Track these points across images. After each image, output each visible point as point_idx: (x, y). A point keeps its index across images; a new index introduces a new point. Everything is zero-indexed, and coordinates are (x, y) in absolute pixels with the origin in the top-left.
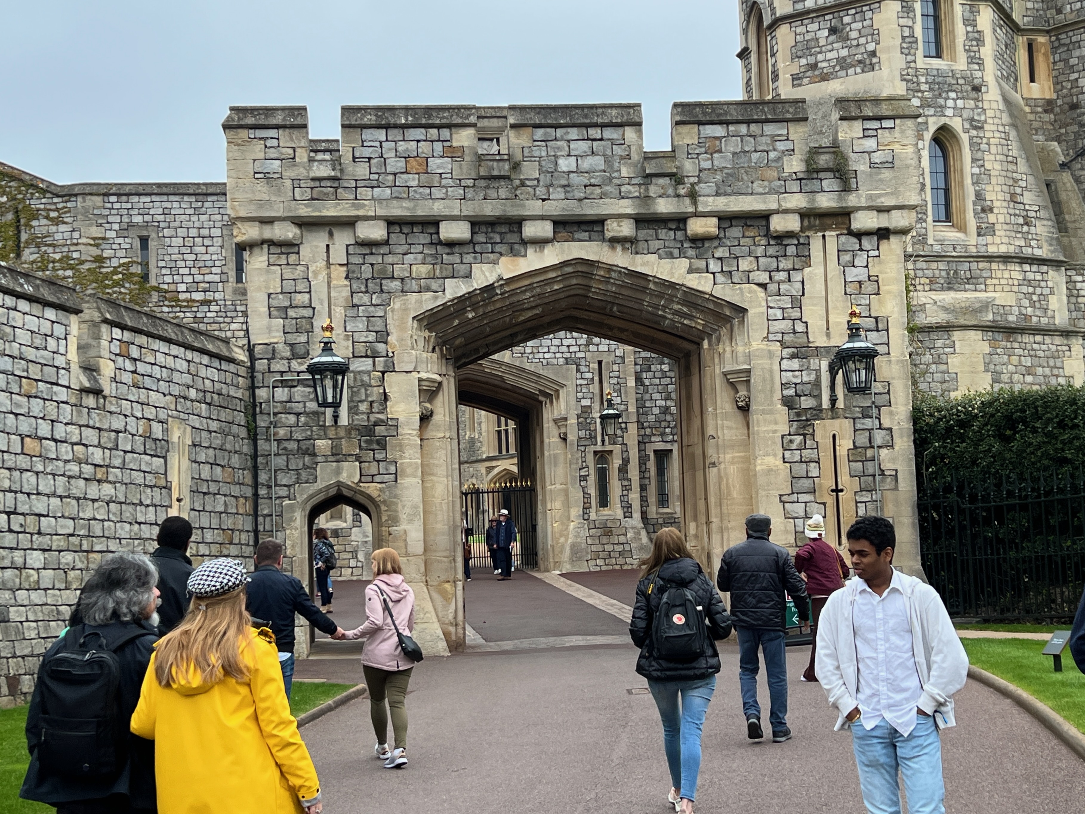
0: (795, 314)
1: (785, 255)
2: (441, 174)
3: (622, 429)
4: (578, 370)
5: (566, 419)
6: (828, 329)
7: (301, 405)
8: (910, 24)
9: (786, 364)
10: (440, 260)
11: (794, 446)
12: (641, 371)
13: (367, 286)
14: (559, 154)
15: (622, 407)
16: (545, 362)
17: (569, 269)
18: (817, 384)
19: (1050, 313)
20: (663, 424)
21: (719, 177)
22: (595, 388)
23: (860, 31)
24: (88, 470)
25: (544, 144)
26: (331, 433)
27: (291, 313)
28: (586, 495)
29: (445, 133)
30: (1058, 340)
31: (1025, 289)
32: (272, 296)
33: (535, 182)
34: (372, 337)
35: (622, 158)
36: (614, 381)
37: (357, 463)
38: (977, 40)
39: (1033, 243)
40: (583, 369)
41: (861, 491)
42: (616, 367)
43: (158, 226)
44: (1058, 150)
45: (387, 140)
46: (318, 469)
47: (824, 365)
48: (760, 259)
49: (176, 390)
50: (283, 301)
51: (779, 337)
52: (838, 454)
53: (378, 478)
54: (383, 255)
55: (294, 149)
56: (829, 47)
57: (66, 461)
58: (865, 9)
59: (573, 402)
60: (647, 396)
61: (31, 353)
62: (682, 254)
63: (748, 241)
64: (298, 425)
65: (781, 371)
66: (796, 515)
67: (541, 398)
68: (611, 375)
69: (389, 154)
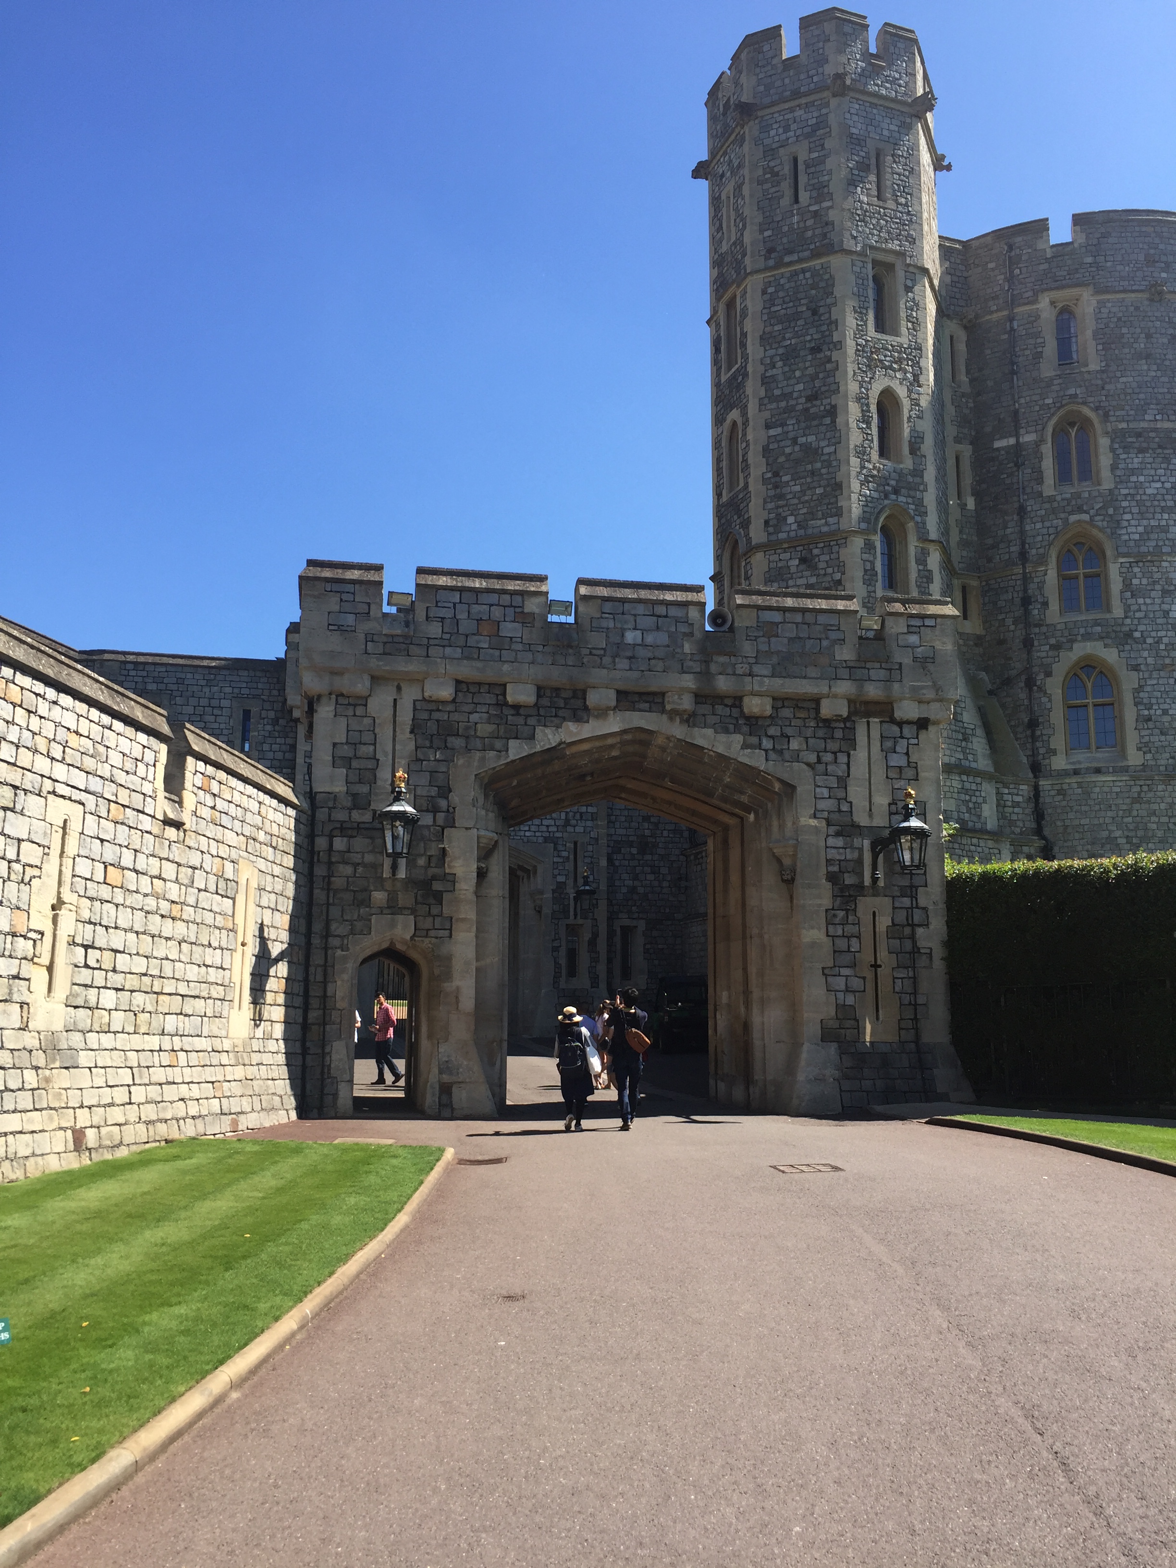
0: (841, 794)
1: (833, 738)
2: (511, 638)
3: (593, 904)
4: (555, 849)
5: (541, 892)
6: (870, 810)
7: (359, 856)
8: (871, 559)
9: (831, 841)
10: (504, 721)
11: (837, 921)
13: (431, 742)
14: (625, 626)
15: (594, 885)
16: (525, 839)
17: (628, 737)
18: (860, 861)
19: (983, 820)
20: (630, 903)
21: (775, 659)
22: (570, 866)
23: (827, 562)
24: (165, 906)
25: (611, 616)
26: (388, 885)
27: (355, 764)
28: (557, 965)
29: (518, 600)
30: (990, 844)
31: (963, 797)
32: (338, 746)
33: (602, 652)
34: (434, 791)
35: (685, 634)
36: (588, 860)
37: (412, 917)
38: (927, 577)
39: (970, 757)
40: (560, 848)
41: (898, 967)
42: (590, 848)
43: (171, 695)
44: (986, 678)
45: (460, 602)
46: (373, 921)
47: (867, 843)
48: (811, 741)
49: (247, 831)
50: (347, 751)
51: (826, 814)
52: (877, 930)
53: (432, 933)
54: (449, 712)
55: (369, 604)
56: (800, 574)
57: (146, 895)
58: (832, 543)
59: (549, 877)
60: (617, 876)
61: (121, 777)
62: (737, 730)
63: (799, 722)
64: (355, 876)
65: (827, 847)
66: (837, 988)
67: (519, 873)
68: (586, 854)
69: (462, 616)
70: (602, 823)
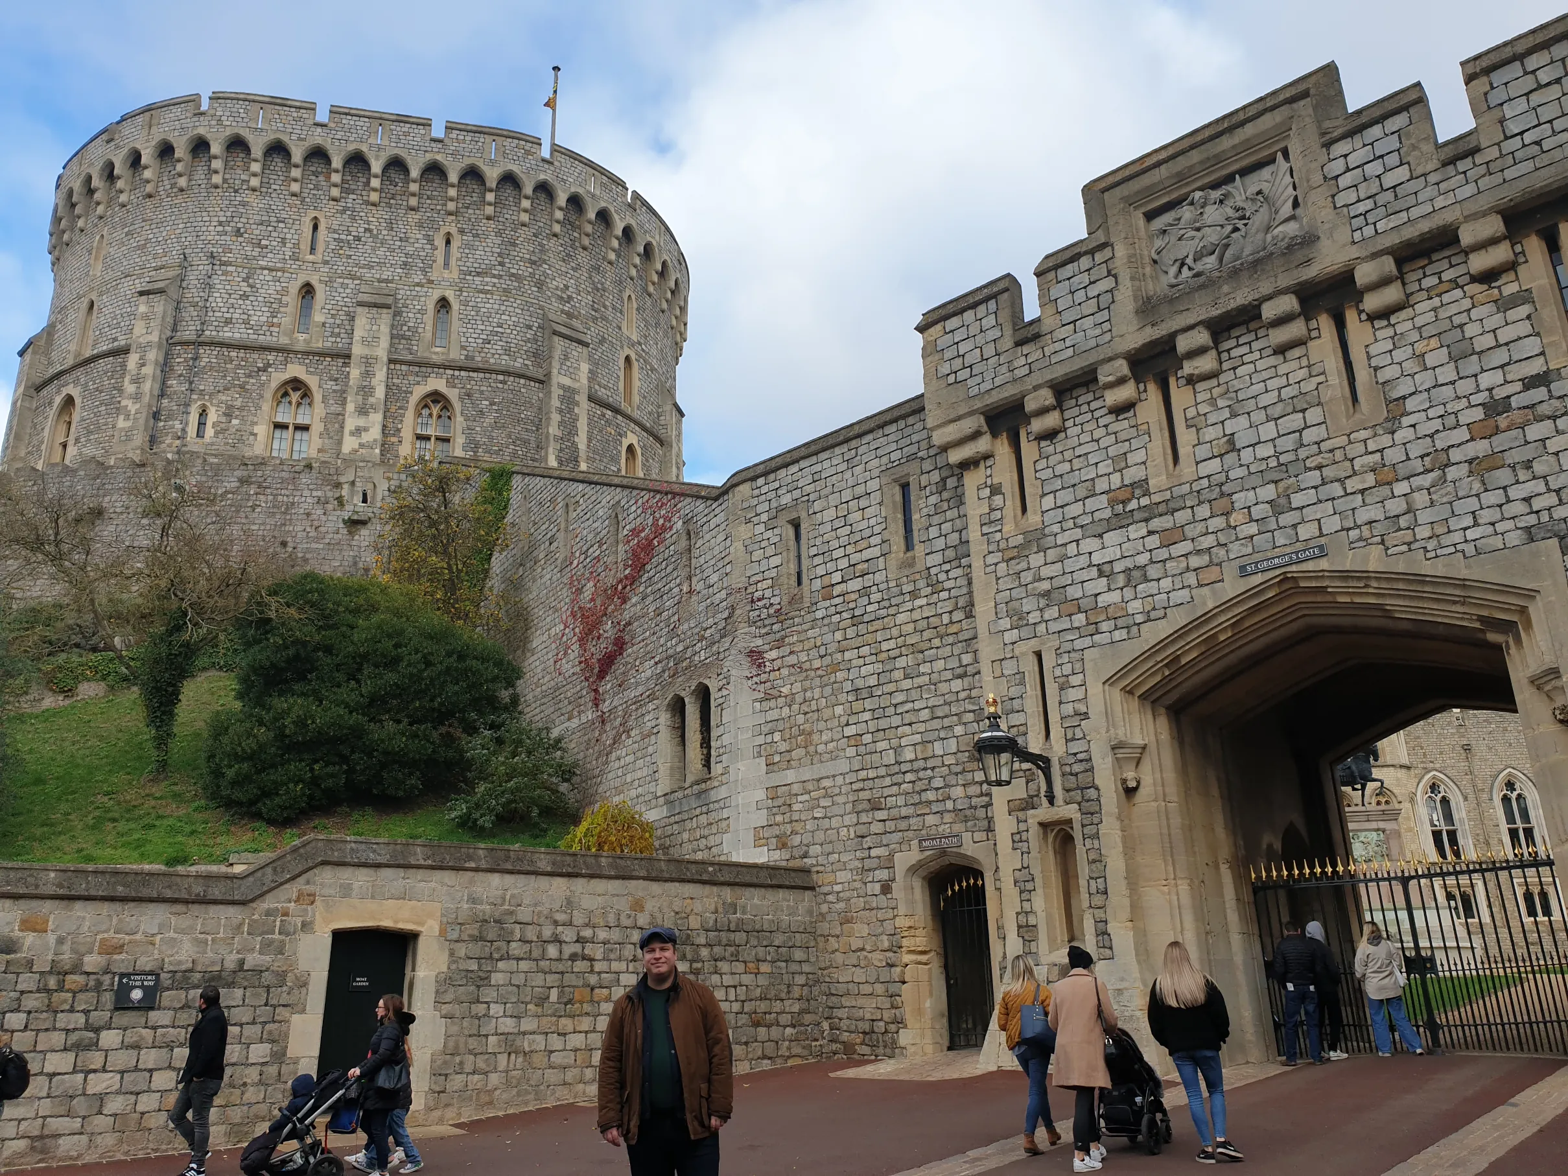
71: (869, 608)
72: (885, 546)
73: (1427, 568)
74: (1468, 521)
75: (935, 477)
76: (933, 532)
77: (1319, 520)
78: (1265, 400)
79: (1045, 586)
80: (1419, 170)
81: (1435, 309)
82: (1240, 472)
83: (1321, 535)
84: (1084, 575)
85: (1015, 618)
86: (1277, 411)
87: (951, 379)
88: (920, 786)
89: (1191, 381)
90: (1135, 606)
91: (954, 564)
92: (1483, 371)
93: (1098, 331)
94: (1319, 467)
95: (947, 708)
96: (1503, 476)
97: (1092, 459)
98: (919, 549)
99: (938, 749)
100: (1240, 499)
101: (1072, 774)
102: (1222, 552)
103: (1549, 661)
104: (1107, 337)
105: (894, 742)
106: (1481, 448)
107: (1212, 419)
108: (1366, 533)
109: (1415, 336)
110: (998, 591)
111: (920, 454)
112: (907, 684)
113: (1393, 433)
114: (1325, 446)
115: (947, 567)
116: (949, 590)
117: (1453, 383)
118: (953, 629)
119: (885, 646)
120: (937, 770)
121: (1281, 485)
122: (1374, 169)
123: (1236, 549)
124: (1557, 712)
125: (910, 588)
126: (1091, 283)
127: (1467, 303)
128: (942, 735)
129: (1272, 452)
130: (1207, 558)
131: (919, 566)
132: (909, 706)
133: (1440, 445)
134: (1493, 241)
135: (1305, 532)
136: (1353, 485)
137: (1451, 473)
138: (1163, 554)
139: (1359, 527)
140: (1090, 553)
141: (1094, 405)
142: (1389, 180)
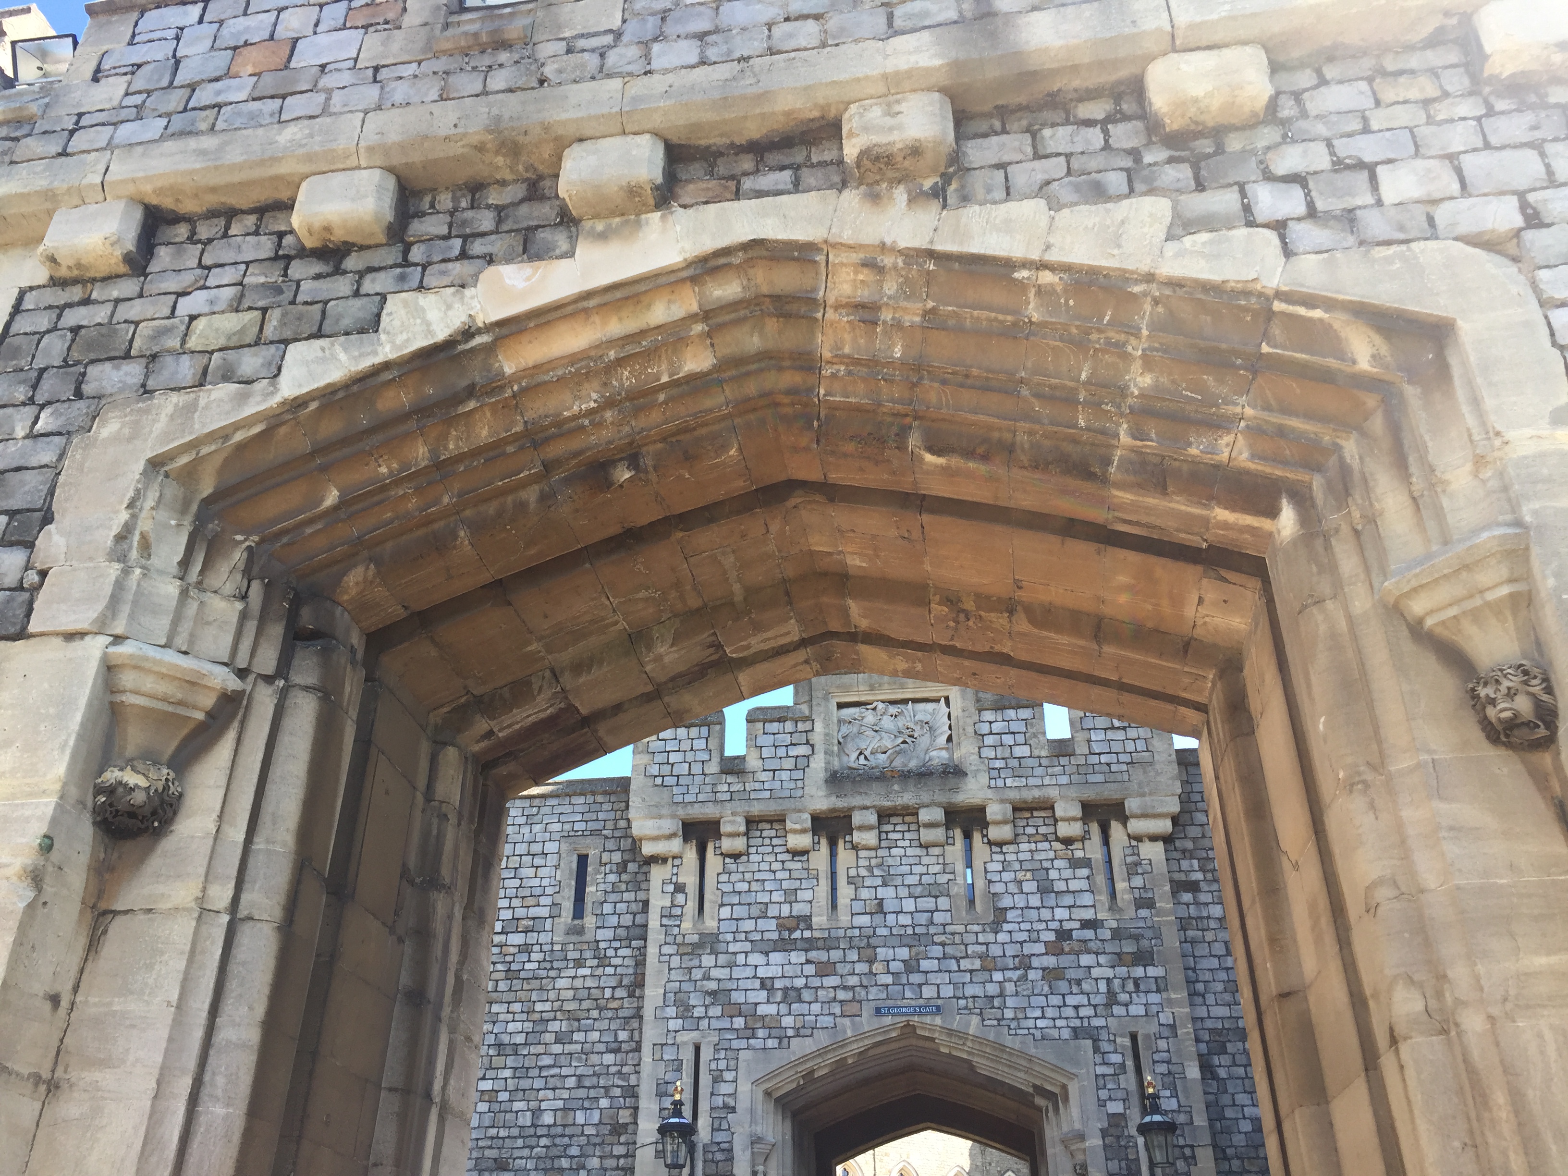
2: (325, 65)
3: (1185, 1158)
4: (1096, 1049)
5: (1082, 1137)
12: (1209, 1054)
16: (1038, 1034)
22: (1129, 1081)
36: (1162, 1068)
40: (1105, 1046)
42: (1162, 1044)
54: (118, 301)
59: (1092, 1105)
60: (1226, 1099)
62: (1139, 184)
67: (1039, 1101)
68: (1156, 1057)
69: (195, 49)
70: (1180, 995)
71: (528, 966)
72: (555, 911)
73: (1009, 1041)
74: (1038, 1013)
75: (617, 857)
76: (608, 908)
77: (938, 986)
78: (911, 880)
79: (712, 986)
80: (1036, 753)
81: (1031, 851)
82: (884, 932)
83: (939, 997)
84: (749, 984)
85: (681, 1009)
86: (918, 890)
87: (659, 781)
88: (555, 1152)
89: (855, 848)
90: (788, 1021)
91: (624, 943)
92: (1057, 906)
93: (792, 785)
94: (943, 944)
95: (595, 1079)
96: (1063, 986)
97: (769, 886)
98: (589, 921)
99: (580, 1117)
100: (882, 953)
101: (712, 1161)
102: (863, 993)
103: (1077, 1126)
104: (799, 793)
105: (533, 1104)
106: (1050, 961)
107: (868, 883)
108: (971, 1005)
109: (1017, 866)
110: (669, 981)
111: (604, 832)
112: (557, 1049)
113: (996, 933)
114: (949, 929)
115: (617, 944)
116: (616, 967)
117: (1038, 908)
118: (615, 1004)
119: (539, 1007)
120: (576, 1139)
121: (914, 950)
122: (1008, 740)
123: (874, 993)
124: (1078, 1167)
125: (576, 955)
126: (792, 744)
127: (1051, 855)
128: (586, 1104)
129: (910, 923)
130: (851, 994)
131: (589, 936)
132: (555, 1071)
133: (1026, 952)
134: (1074, 819)
135: (928, 992)
136: (965, 964)
137: (1032, 975)
138: (816, 982)
139: (966, 998)
140: (756, 967)
141: (775, 841)
142: (1019, 751)
